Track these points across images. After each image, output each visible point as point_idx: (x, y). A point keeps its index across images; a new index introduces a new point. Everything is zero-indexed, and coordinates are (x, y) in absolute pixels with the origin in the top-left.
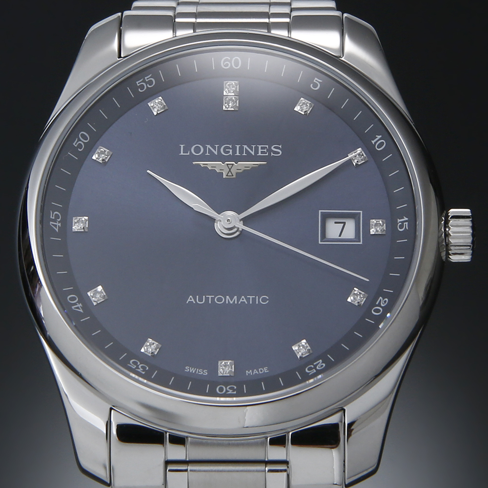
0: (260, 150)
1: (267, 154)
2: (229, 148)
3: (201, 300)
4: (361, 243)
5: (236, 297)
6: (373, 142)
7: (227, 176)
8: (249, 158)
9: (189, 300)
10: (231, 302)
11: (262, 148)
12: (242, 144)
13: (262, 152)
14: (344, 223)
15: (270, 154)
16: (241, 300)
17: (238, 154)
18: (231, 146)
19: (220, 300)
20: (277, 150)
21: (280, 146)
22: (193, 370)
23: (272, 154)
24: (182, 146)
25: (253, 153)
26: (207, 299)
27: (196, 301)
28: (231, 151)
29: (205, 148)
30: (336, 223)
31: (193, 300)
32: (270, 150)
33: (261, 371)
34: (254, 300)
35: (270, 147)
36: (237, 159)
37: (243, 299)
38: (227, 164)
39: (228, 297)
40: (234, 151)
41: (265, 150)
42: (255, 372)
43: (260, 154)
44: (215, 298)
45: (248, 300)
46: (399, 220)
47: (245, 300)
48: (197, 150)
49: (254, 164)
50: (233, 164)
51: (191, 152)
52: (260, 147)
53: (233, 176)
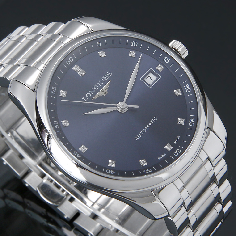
0: (105, 78)
1: (108, 77)
2: (96, 86)
3: (140, 136)
4: (161, 77)
5: (147, 125)
6: (132, 45)
7: (105, 94)
8: (105, 83)
9: (137, 139)
10: (148, 128)
11: (105, 77)
12: (98, 81)
13: (106, 78)
14: (149, 76)
15: (109, 77)
16: (150, 125)
17: (100, 85)
18: (96, 85)
19: (144, 131)
20: (109, 74)
21: (109, 72)
22: (161, 157)
23: (109, 76)
24: (83, 98)
25: (104, 81)
26: (141, 134)
27: (139, 138)
28: (97, 86)
29: (90, 93)
30: (147, 78)
31: (138, 138)
32: (107, 76)
33: (178, 138)
34: (153, 121)
35: (106, 75)
36: (102, 87)
37: (150, 124)
38: (101, 91)
39: (145, 128)
40: (99, 86)
41: (106, 77)
42: (177, 140)
43: (106, 79)
44: (142, 131)
45: (151, 123)
46: (164, 60)
47: (151, 124)
48: (88, 95)
49: (108, 84)
50: (103, 90)
51: (88, 98)
52: (103, 77)
53: (106, 93)
